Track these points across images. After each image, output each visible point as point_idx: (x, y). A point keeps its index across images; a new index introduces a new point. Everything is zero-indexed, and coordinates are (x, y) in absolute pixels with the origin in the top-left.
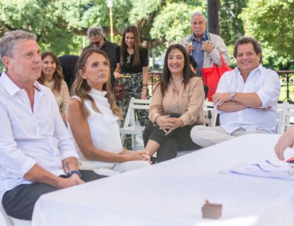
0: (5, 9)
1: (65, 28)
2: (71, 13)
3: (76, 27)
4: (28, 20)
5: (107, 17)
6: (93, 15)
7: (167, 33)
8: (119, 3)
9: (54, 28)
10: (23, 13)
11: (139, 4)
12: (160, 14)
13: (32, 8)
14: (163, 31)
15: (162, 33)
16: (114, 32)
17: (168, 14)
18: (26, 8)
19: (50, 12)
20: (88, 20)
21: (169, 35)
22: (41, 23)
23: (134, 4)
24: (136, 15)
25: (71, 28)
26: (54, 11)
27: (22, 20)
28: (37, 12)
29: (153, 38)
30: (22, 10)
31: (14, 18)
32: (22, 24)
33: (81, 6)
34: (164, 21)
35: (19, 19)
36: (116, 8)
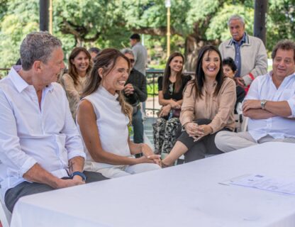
0: (67, 6)
1: (123, 26)
2: (131, 12)
3: (134, 25)
4: (89, 18)
5: (165, 17)
6: (152, 14)
7: (223, 34)
8: (177, 4)
9: (113, 25)
10: (85, 10)
11: (196, 5)
12: (217, 15)
13: (93, 6)
14: (219, 32)
15: (218, 34)
16: (171, 32)
17: (225, 15)
18: (88, 6)
19: (110, 10)
20: (147, 19)
21: (225, 37)
22: (101, 21)
23: (192, 5)
24: (194, 16)
25: (130, 26)
26: (114, 10)
27: (83, 17)
28: (98, 9)
29: (208, 38)
30: (84, 7)
31: (75, 15)
32: (83, 21)
33: (140, 6)
34: (220, 23)
35: (81, 16)
36: (174, 9)
